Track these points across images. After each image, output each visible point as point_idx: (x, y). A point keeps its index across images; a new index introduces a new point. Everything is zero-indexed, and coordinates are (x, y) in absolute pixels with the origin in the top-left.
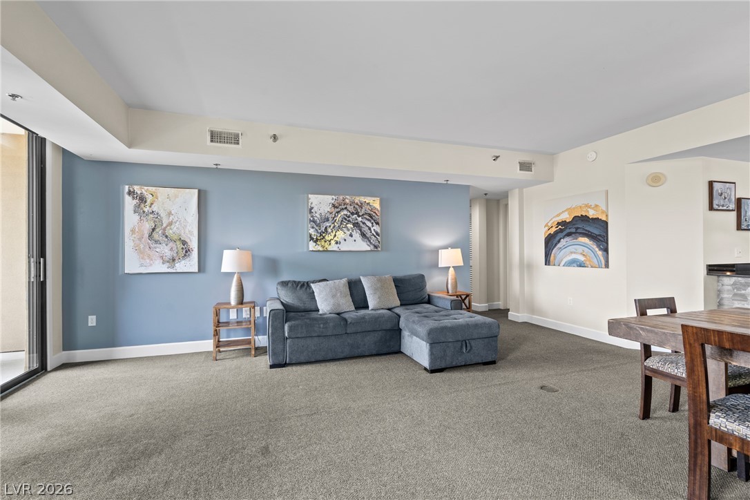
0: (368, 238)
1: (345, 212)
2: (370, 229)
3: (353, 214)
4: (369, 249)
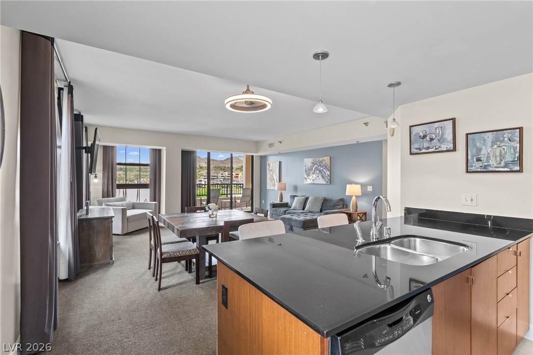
0: (324, 178)
1: (316, 166)
2: (325, 173)
3: (319, 166)
4: (325, 183)
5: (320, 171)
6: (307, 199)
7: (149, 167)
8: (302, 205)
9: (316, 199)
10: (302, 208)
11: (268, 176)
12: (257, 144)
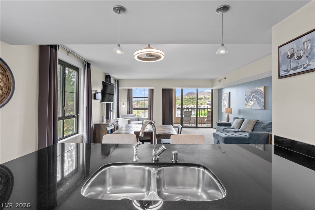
0: (260, 104)
1: (253, 94)
2: (260, 100)
3: (255, 94)
4: (260, 109)
5: (256, 98)
6: (243, 121)
7: (148, 99)
8: (239, 125)
9: (249, 121)
10: (239, 127)
11: (222, 103)
12: (212, 82)
